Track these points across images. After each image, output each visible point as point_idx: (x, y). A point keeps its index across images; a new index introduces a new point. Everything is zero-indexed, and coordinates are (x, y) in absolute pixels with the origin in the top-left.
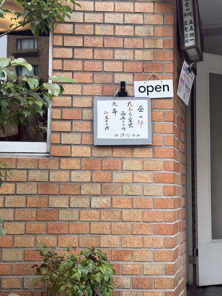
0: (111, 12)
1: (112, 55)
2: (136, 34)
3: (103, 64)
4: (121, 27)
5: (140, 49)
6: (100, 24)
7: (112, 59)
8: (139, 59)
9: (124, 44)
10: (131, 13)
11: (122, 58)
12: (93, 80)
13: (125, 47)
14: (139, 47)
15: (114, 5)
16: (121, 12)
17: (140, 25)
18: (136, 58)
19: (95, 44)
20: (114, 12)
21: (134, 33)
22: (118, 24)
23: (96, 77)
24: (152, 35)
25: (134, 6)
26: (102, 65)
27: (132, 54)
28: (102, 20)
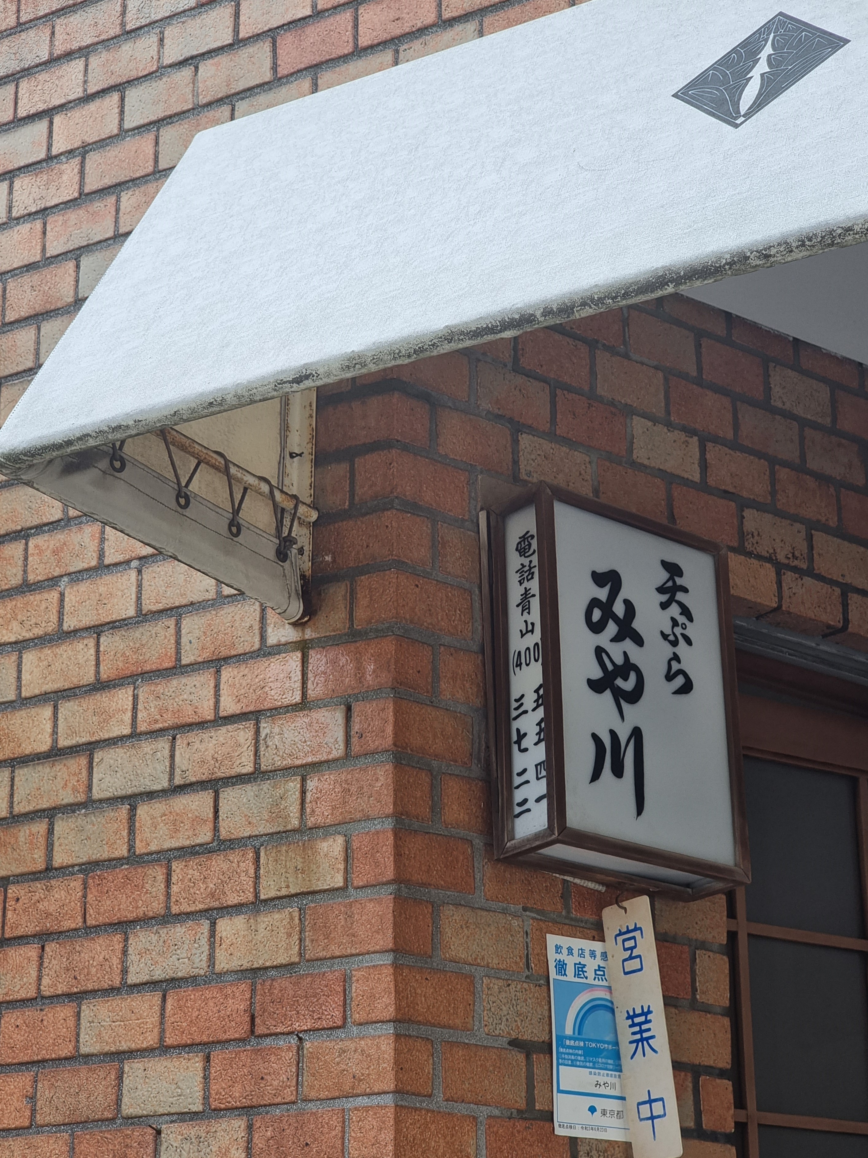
0: (122, 738)
1: (115, 961)
2: (224, 834)
3: (78, 1015)
4: (158, 807)
5: (238, 908)
6: (71, 808)
7: (117, 983)
8: (235, 964)
9: (168, 895)
10: (202, 725)
11: (158, 974)
12: (33, 1111)
13: (175, 910)
14: (233, 899)
15: (135, 698)
16: (162, 731)
17: (240, 779)
18: (222, 963)
19: (48, 915)
20: (135, 735)
21: (216, 829)
22: (150, 795)
23: (44, 1091)
24: (295, 823)
25: (217, 687)
26: (71, 1023)
27: (204, 941)
28: (82, 788)
